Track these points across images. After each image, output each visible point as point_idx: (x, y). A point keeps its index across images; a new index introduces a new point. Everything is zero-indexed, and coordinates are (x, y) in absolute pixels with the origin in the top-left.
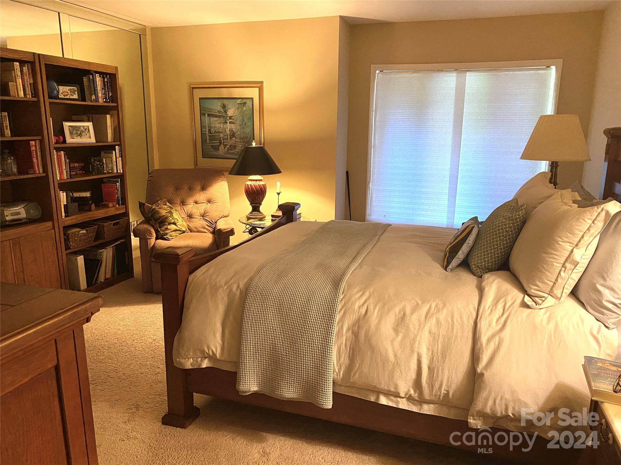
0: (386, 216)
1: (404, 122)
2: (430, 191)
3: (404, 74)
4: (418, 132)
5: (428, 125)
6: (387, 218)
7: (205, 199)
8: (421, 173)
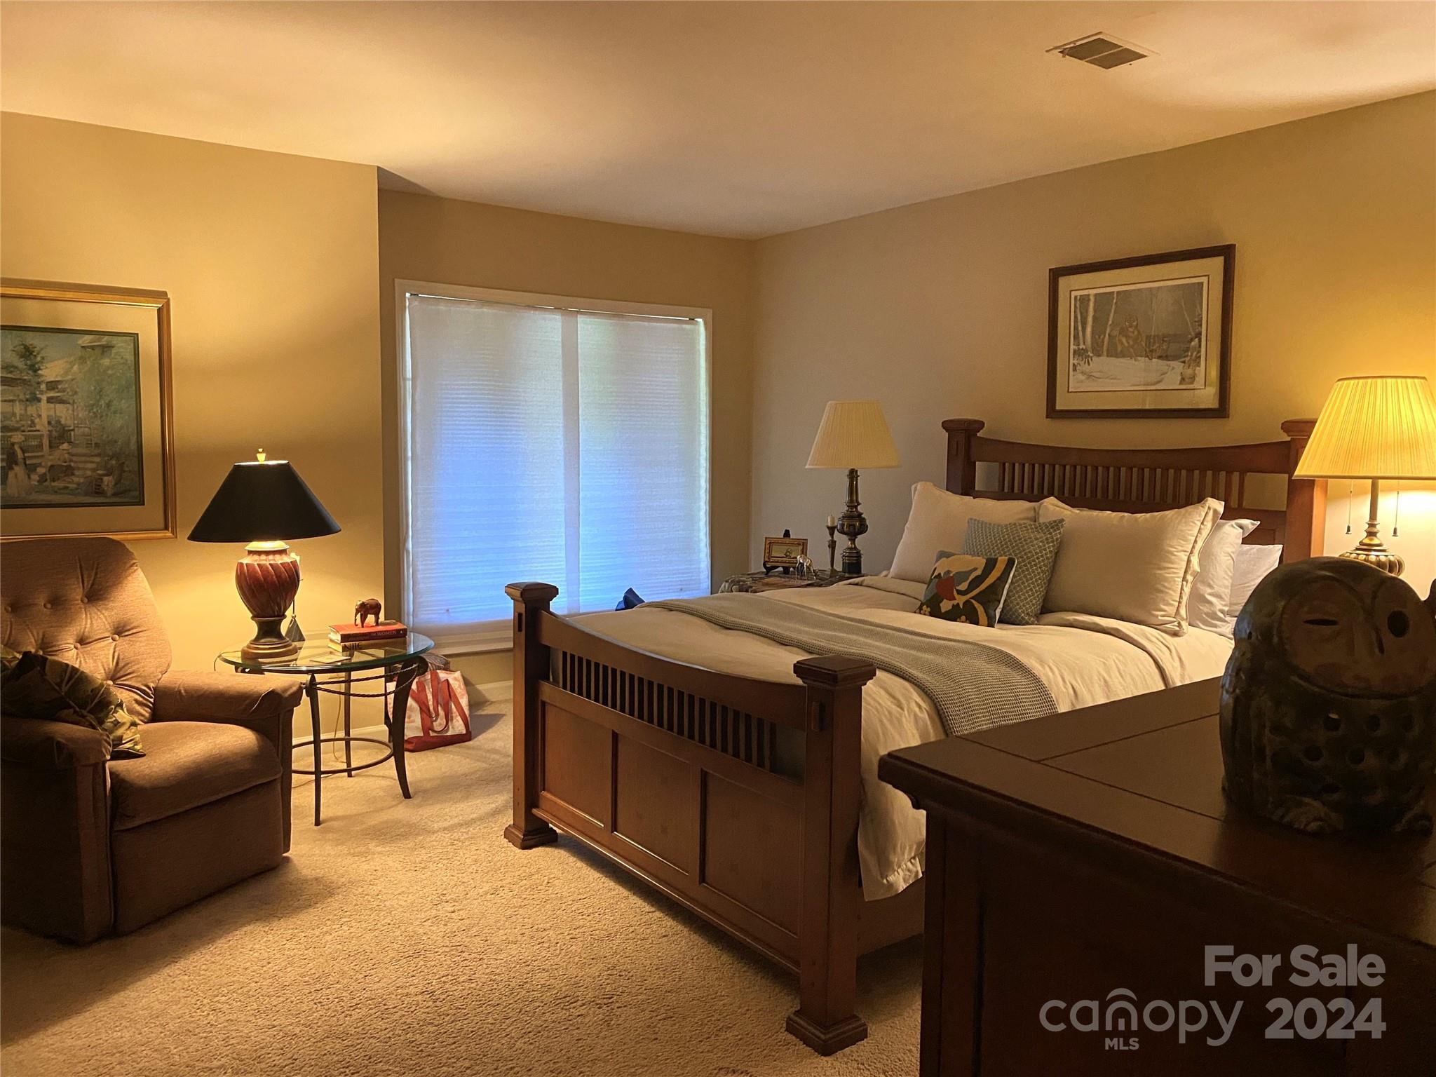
0: (450, 611)
1: (473, 406)
2: (532, 544)
3: (463, 306)
4: (500, 426)
5: (518, 413)
6: (452, 615)
7: (108, 626)
8: (512, 509)
